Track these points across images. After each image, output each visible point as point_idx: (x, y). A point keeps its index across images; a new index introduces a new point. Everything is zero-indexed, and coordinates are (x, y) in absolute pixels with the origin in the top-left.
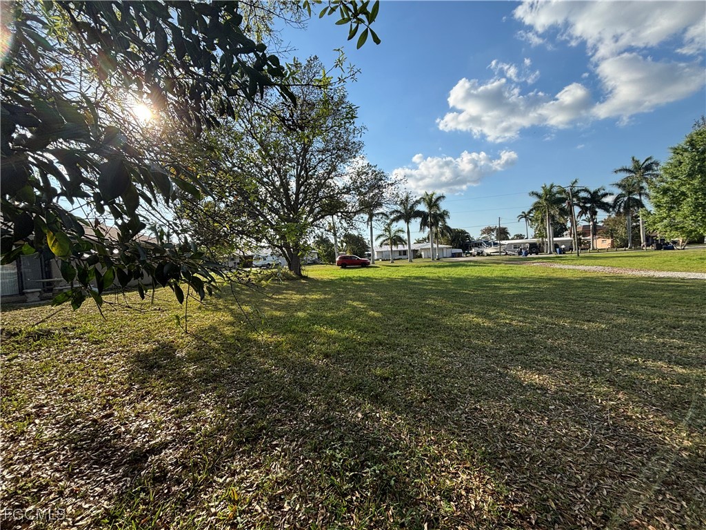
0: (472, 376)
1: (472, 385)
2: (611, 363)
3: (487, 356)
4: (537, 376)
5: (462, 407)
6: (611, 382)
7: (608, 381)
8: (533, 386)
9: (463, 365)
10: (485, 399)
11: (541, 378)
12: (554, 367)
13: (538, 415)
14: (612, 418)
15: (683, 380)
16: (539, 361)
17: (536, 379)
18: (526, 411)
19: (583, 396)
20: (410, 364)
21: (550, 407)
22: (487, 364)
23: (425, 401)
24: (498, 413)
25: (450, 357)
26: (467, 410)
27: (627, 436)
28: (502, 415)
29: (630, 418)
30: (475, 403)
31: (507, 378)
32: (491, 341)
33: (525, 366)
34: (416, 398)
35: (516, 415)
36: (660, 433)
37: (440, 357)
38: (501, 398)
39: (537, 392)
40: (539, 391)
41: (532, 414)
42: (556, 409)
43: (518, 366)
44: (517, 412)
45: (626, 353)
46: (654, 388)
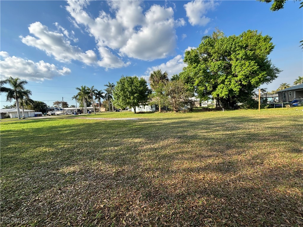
1: (34, 188)
2: (99, 152)
3: (48, 167)
4: (72, 168)
7: (98, 159)
8: (70, 173)
9: (30, 179)
12: (80, 161)
13: (70, 185)
14: (96, 172)
15: (116, 151)
16: (74, 161)
17: (72, 169)
18: (64, 187)
19: (89, 168)
21: (76, 179)
22: (47, 172)
24: (49, 196)
25: (22, 177)
26: (28, 204)
27: (100, 177)
28: (51, 195)
29: (101, 170)
30: (36, 197)
31: (58, 174)
32: (52, 158)
33: (68, 165)
35: (59, 191)
36: (108, 171)
37: (13, 180)
40: (72, 174)
41: (67, 186)
42: (78, 178)
43: (64, 166)
44: (60, 189)
45: (103, 147)
46: (109, 156)
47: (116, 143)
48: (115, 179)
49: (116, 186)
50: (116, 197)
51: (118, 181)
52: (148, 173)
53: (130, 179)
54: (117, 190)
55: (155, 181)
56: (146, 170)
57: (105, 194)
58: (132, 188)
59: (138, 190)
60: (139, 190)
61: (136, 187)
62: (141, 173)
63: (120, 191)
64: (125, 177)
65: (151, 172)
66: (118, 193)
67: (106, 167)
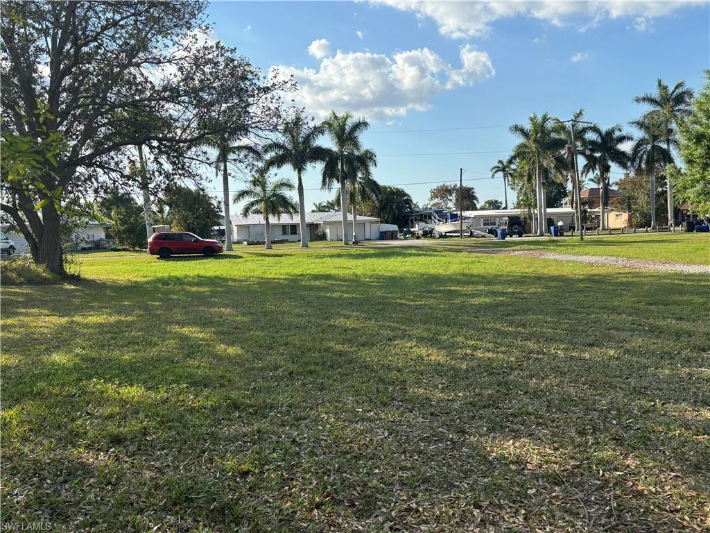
0: (404, 452)
1: (403, 469)
2: (619, 410)
3: (432, 414)
4: (511, 442)
5: (385, 510)
6: (618, 440)
7: (614, 439)
8: (505, 458)
9: (390, 434)
10: (426, 490)
11: (517, 444)
12: (538, 424)
13: (510, 507)
14: (617, 497)
16: (515, 417)
17: (510, 446)
18: (491, 503)
19: (578, 467)
20: (294, 441)
21: (530, 492)
22: (431, 428)
23: (318, 506)
24: (447, 513)
25: (370, 420)
26: (393, 514)
27: (636, 522)
28: (453, 514)
29: (639, 494)
30: (409, 499)
31: (464, 449)
32: (440, 386)
34: (302, 503)
35: (476, 512)
36: (678, 511)
37: (351, 422)
38: (452, 486)
39: (510, 469)
40: (513, 467)
41: (501, 507)
42: (538, 493)
43: (482, 426)
44: (477, 506)
45: (640, 392)
46: (675, 444)
67: (662, 487)
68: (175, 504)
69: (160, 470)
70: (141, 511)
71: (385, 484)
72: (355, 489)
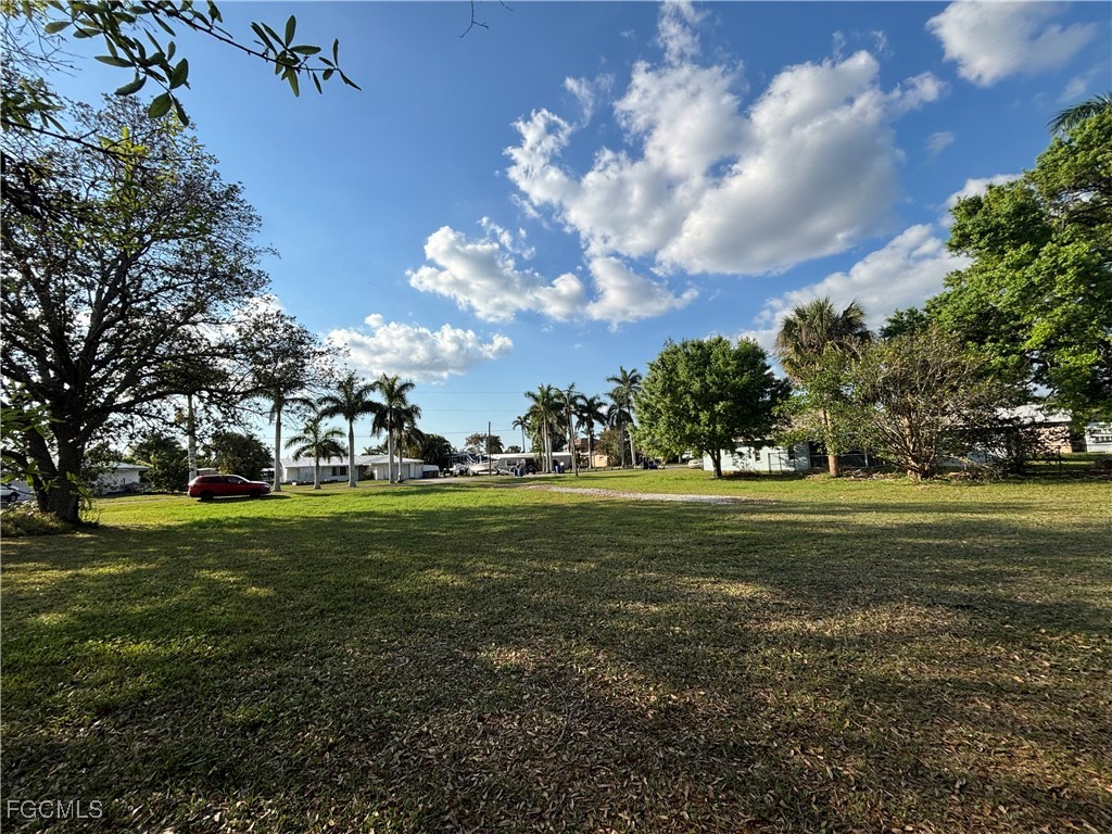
0: (422, 677)
1: (419, 693)
2: (595, 614)
3: (450, 637)
4: (514, 653)
5: (397, 739)
6: (593, 641)
7: (591, 639)
8: (508, 669)
9: (411, 661)
10: (438, 711)
11: (518, 655)
12: (536, 634)
13: (508, 715)
14: (589, 690)
15: (655, 619)
16: (518, 630)
17: (513, 657)
18: (492, 714)
19: (563, 668)
20: (316, 682)
21: (525, 697)
22: (449, 650)
23: (331, 748)
24: (453, 731)
25: (394, 649)
27: (602, 710)
28: (460, 731)
29: (606, 684)
30: (422, 723)
31: (475, 666)
32: (460, 609)
33: (502, 641)
34: (314, 747)
35: (479, 725)
36: (631, 694)
37: (375, 653)
38: (461, 703)
39: (511, 679)
40: (513, 677)
41: (500, 716)
42: (532, 697)
43: (491, 643)
44: (481, 719)
45: (610, 597)
46: (631, 637)
47: (652, 587)
48: (658, 737)
49: (664, 768)
50: (665, 817)
51: (671, 750)
52: (802, 750)
53: (722, 754)
54: (670, 785)
55: (845, 803)
56: (795, 731)
57: (622, 788)
58: (734, 800)
59: (764, 819)
60: (769, 823)
61: (752, 801)
62: (771, 740)
63: (683, 794)
64: (698, 736)
65: (821, 750)
66: (675, 802)
67: (622, 676)
68: (164, 778)
69: (155, 740)
70: (120, 794)
71: (400, 711)
72: (370, 722)
